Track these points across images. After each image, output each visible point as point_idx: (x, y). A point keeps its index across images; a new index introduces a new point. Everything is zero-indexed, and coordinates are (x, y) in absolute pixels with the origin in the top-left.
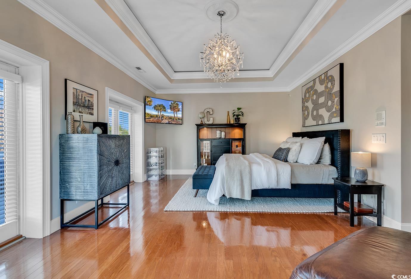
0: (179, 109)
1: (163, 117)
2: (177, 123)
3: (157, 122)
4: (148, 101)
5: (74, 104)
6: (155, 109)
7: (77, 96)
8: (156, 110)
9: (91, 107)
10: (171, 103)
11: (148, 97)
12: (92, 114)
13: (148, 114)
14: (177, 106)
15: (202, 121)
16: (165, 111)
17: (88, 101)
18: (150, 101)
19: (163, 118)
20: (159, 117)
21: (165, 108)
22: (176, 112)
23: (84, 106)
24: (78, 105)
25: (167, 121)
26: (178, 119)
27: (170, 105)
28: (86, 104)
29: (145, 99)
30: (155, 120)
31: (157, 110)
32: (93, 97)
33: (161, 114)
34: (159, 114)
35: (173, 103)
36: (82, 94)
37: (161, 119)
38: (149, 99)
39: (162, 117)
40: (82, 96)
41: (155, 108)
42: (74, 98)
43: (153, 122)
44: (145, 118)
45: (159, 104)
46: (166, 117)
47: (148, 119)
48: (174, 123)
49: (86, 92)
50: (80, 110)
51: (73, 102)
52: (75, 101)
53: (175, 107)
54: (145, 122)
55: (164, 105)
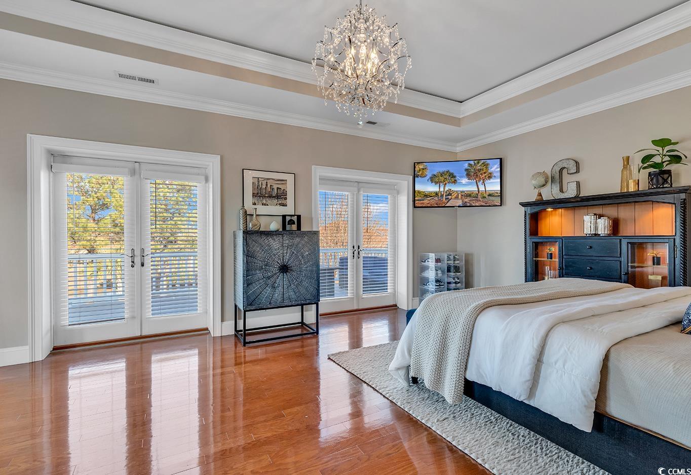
0: (491, 174)
1: (450, 194)
2: (486, 205)
3: (437, 204)
4: (420, 170)
5: (254, 195)
6: (432, 182)
7: (258, 186)
8: (434, 184)
9: (282, 197)
10: (469, 164)
11: (418, 163)
12: (284, 205)
13: (419, 192)
14: (484, 168)
15: (540, 195)
16: (455, 182)
17: (277, 189)
18: (423, 169)
19: (450, 197)
20: (442, 196)
21: (455, 177)
22: (482, 181)
23: (271, 197)
24: (260, 196)
25: (460, 203)
26: (490, 195)
27: (466, 170)
28: (273, 193)
29: (415, 167)
30: (435, 200)
31: (436, 183)
32: (286, 183)
33: (447, 189)
34: (442, 189)
35: (473, 163)
36: (267, 183)
37: (446, 199)
38: (421, 167)
39: (448, 195)
40: (267, 185)
41: (434, 179)
42: (254, 189)
43: (429, 205)
44: (414, 201)
45: (441, 171)
46: (458, 194)
47: (418, 200)
48: (477, 204)
49: (273, 179)
50: (264, 202)
51: (253, 194)
52: (256, 192)
53: (479, 170)
54: (415, 207)
55: (451, 171)
